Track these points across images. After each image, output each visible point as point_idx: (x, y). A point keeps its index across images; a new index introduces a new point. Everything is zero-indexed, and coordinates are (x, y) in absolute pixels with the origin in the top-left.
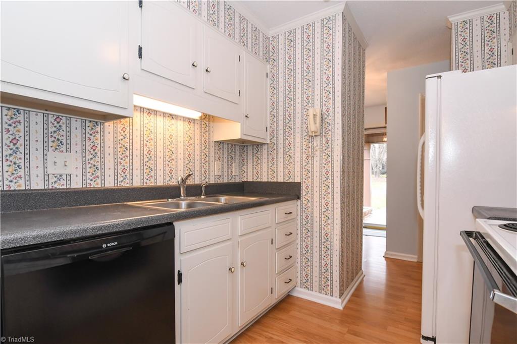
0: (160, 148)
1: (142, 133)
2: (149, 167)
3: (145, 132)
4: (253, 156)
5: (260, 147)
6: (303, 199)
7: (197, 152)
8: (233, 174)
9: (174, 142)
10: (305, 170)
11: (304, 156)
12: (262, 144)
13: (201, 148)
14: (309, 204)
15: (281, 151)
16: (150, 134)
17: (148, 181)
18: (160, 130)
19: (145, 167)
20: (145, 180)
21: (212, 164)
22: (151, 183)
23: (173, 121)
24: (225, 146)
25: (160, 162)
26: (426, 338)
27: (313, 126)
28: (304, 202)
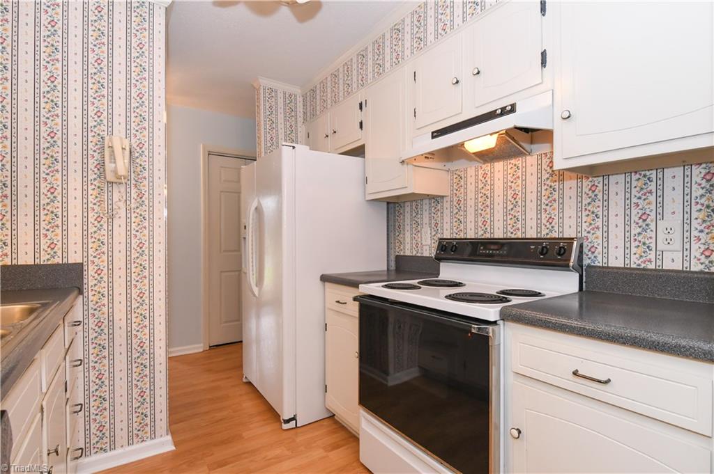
10: (93, 240)
11: (91, 215)
14: (105, 301)
26: (287, 421)
27: (122, 165)
28: (91, 298)
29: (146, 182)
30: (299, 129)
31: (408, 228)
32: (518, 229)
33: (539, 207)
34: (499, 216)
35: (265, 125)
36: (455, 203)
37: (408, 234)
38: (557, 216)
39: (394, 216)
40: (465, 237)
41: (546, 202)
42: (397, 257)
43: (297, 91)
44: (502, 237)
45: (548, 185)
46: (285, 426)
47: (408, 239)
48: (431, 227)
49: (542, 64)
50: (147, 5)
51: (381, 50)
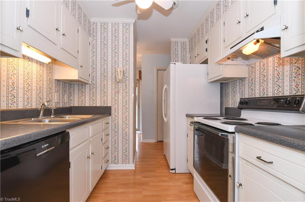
0: (21, 82)
1: (8, 69)
2: (13, 95)
3: (10, 68)
4: (79, 90)
5: (84, 85)
6: (113, 115)
7: (45, 86)
8: (65, 102)
9: (30, 77)
10: (114, 99)
11: (113, 92)
12: (86, 84)
13: (47, 83)
14: (116, 118)
15: (99, 89)
16: (14, 70)
17: (12, 106)
18: (21, 68)
19: (10, 95)
20: (10, 105)
21: (53, 94)
22: (14, 107)
23: (30, 63)
24: (61, 83)
25: (21, 91)
26: (172, 170)
27: (120, 77)
28: (113, 117)
29: (128, 81)
30: (187, 56)
31: (230, 94)
32: (280, 92)
33: (291, 79)
34: (270, 85)
35: (173, 56)
36: (250, 81)
37: (230, 97)
38: (301, 83)
39: (225, 89)
40: (255, 97)
41: (295, 76)
42: (226, 108)
43: (186, 40)
44: (272, 96)
45: (296, 66)
46: (171, 171)
47: (230, 100)
48: (240, 93)
49: (274, 3)
50: (128, 24)
51: (213, 15)
